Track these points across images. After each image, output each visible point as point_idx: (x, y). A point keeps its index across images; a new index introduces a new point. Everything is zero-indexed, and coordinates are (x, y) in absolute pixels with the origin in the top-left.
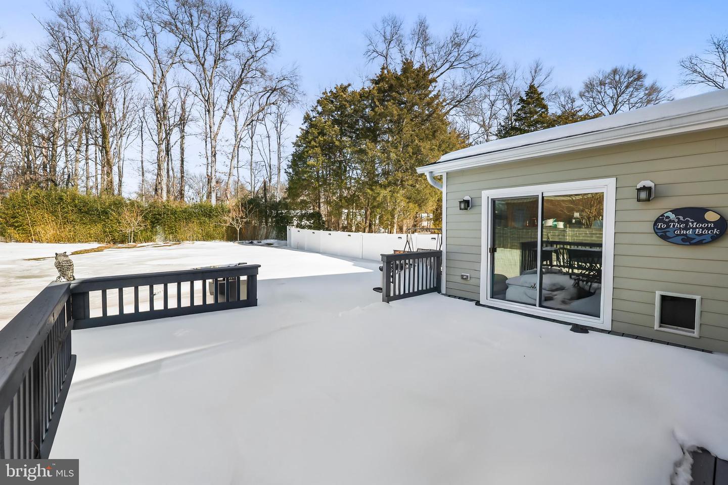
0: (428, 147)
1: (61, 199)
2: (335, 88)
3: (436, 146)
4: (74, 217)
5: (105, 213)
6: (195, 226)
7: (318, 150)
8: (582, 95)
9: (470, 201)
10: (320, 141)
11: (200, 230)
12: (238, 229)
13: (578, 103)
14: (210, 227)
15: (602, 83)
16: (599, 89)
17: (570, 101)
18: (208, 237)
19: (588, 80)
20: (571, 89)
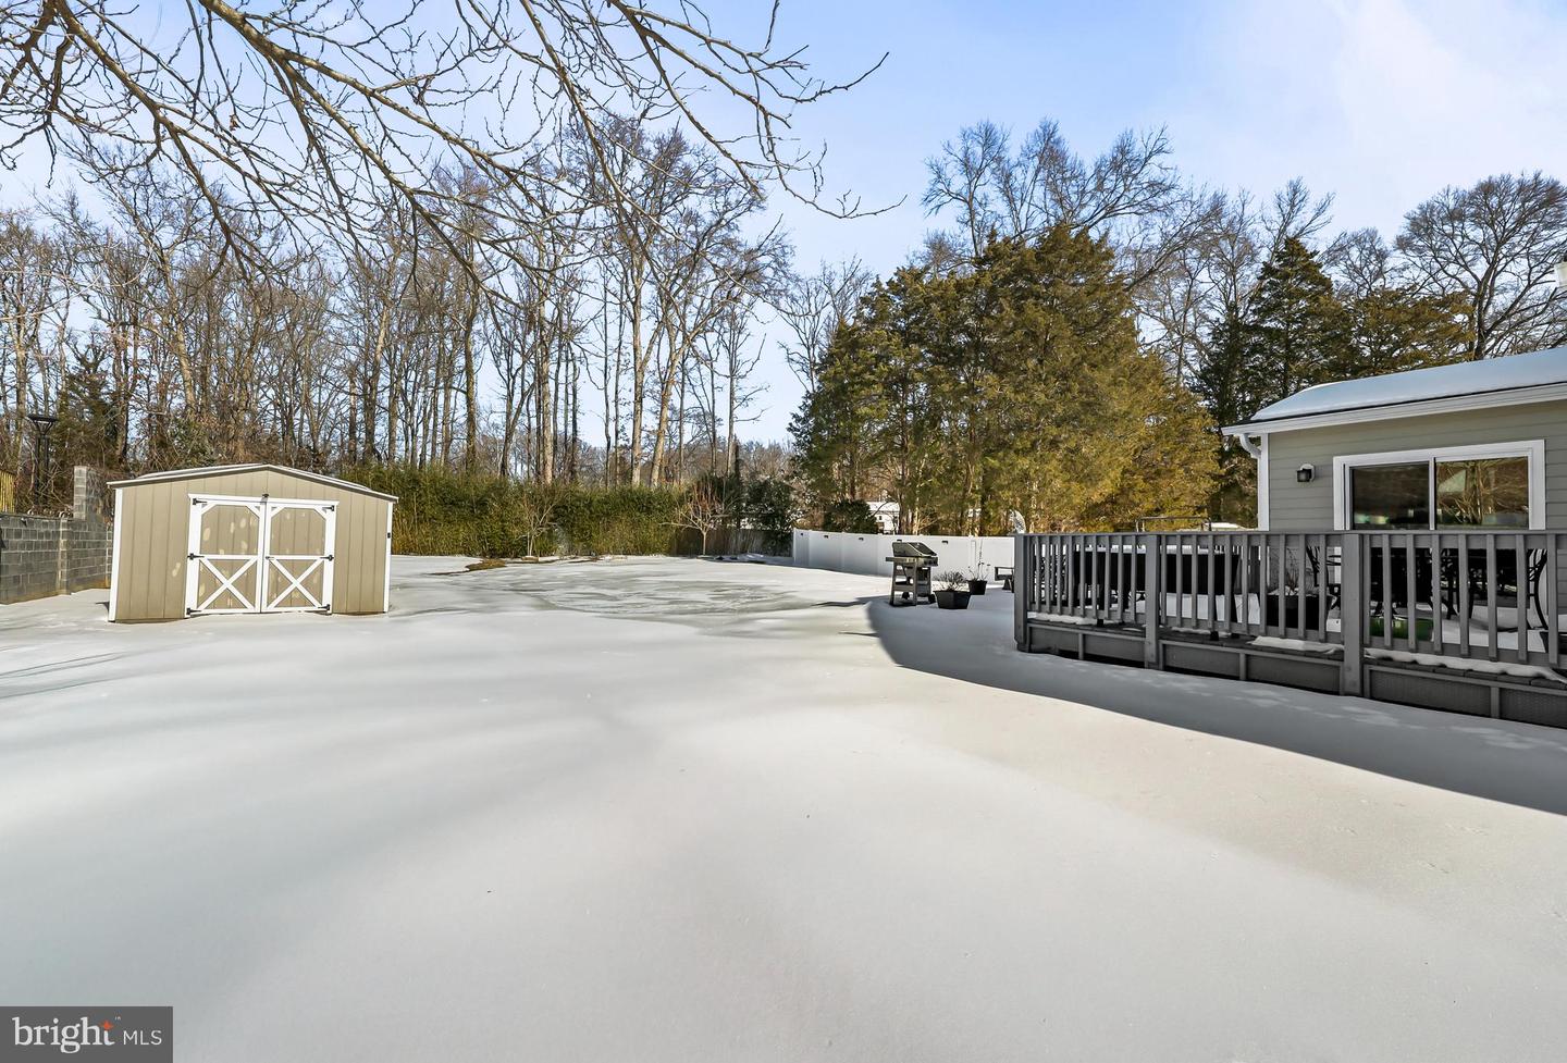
0: (1108, 379)
1: (416, 482)
2: (896, 274)
3: (1124, 377)
4: (435, 512)
5: (482, 504)
6: (621, 530)
7: (878, 389)
8: (1403, 244)
9: (1313, 472)
10: (882, 372)
11: (632, 536)
12: (705, 534)
13: (1396, 260)
14: (650, 529)
15: (1455, 216)
16: (1448, 229)
17: (1373, 258)
18: (643, 549)
19: (1418, 211)
20: (1375, 232)
